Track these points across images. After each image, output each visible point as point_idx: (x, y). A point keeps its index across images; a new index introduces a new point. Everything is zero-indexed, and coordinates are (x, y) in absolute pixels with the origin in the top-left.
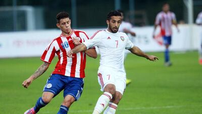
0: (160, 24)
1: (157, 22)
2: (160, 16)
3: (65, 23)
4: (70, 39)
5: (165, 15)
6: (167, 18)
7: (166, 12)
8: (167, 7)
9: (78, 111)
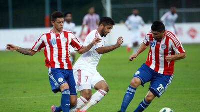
0: (87, 24)
1: (84, 23)
2: (86, 18)
3: (60, 22)
4: (58, 38)
5: (91, 17)
6: (93, 20)
7: (92, 14)
8: (92, 10)
9: (14, 98)
